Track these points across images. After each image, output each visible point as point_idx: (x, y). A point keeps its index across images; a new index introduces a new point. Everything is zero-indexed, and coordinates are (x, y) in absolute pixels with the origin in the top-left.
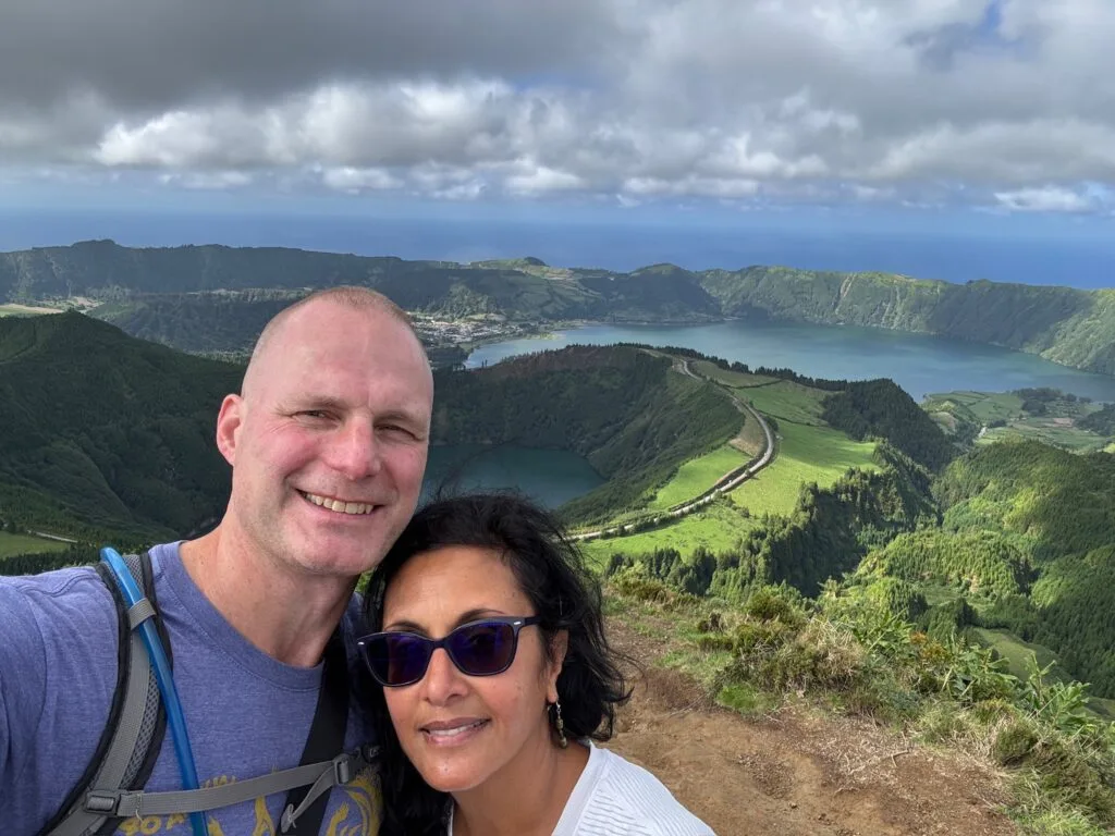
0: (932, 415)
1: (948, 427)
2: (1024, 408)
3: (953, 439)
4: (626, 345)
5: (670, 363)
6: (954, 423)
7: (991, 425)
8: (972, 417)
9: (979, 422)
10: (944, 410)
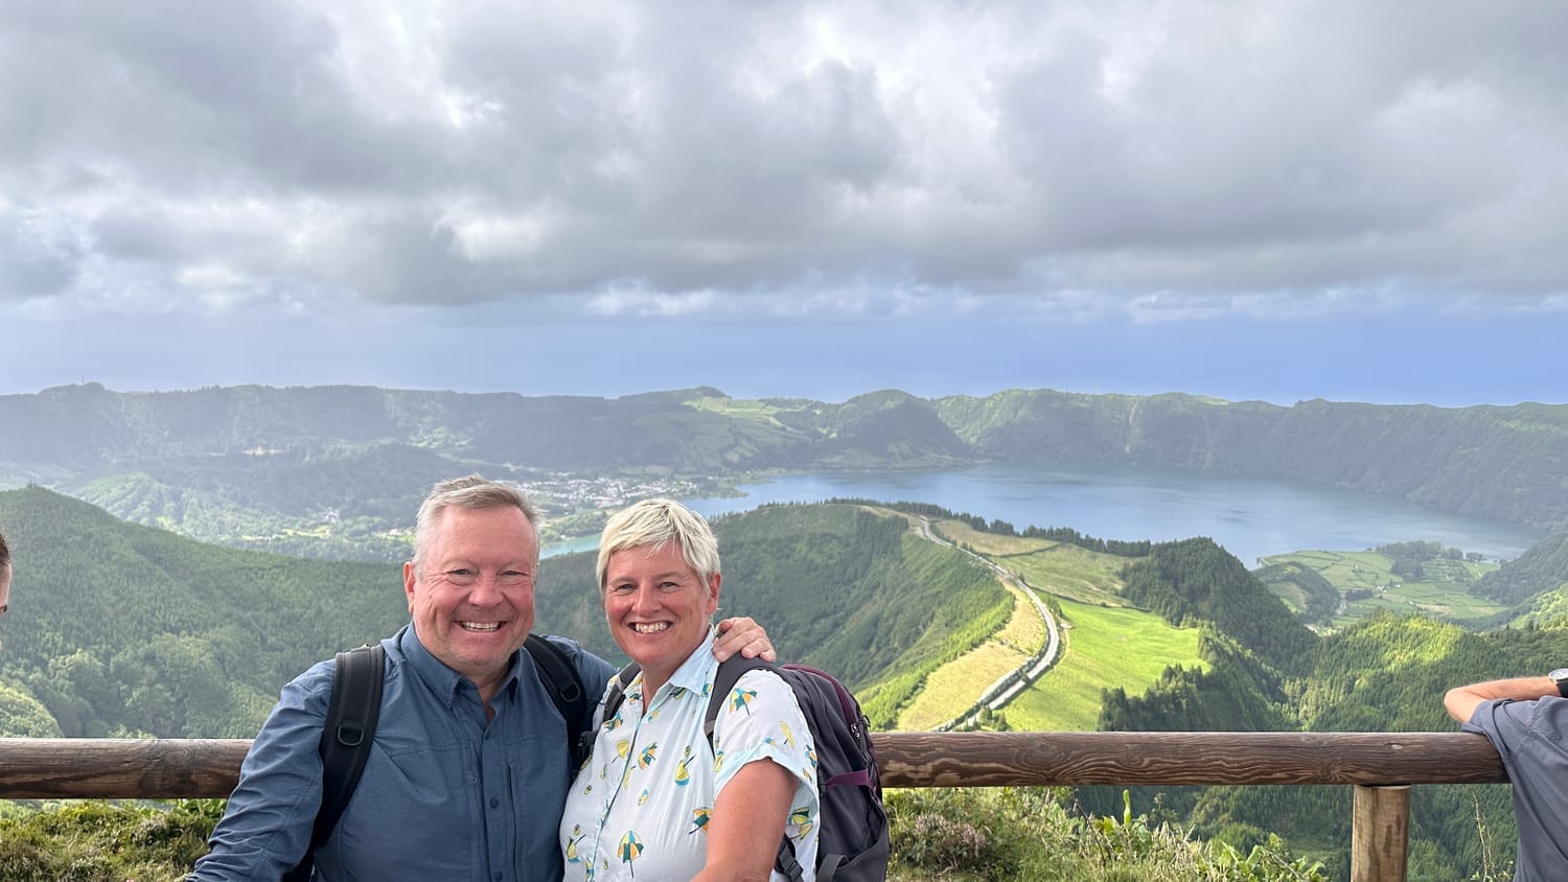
0: (1271, 587)
1: (1296, 602)
2: (1394, 571)
3: (1304, 618)
4: (843, 501)
5: (906, 525)
6: (1302, 597)
7: (1353, 596)
8: (1326, 586)
9: (1336, 593)
10: (1290, 578)
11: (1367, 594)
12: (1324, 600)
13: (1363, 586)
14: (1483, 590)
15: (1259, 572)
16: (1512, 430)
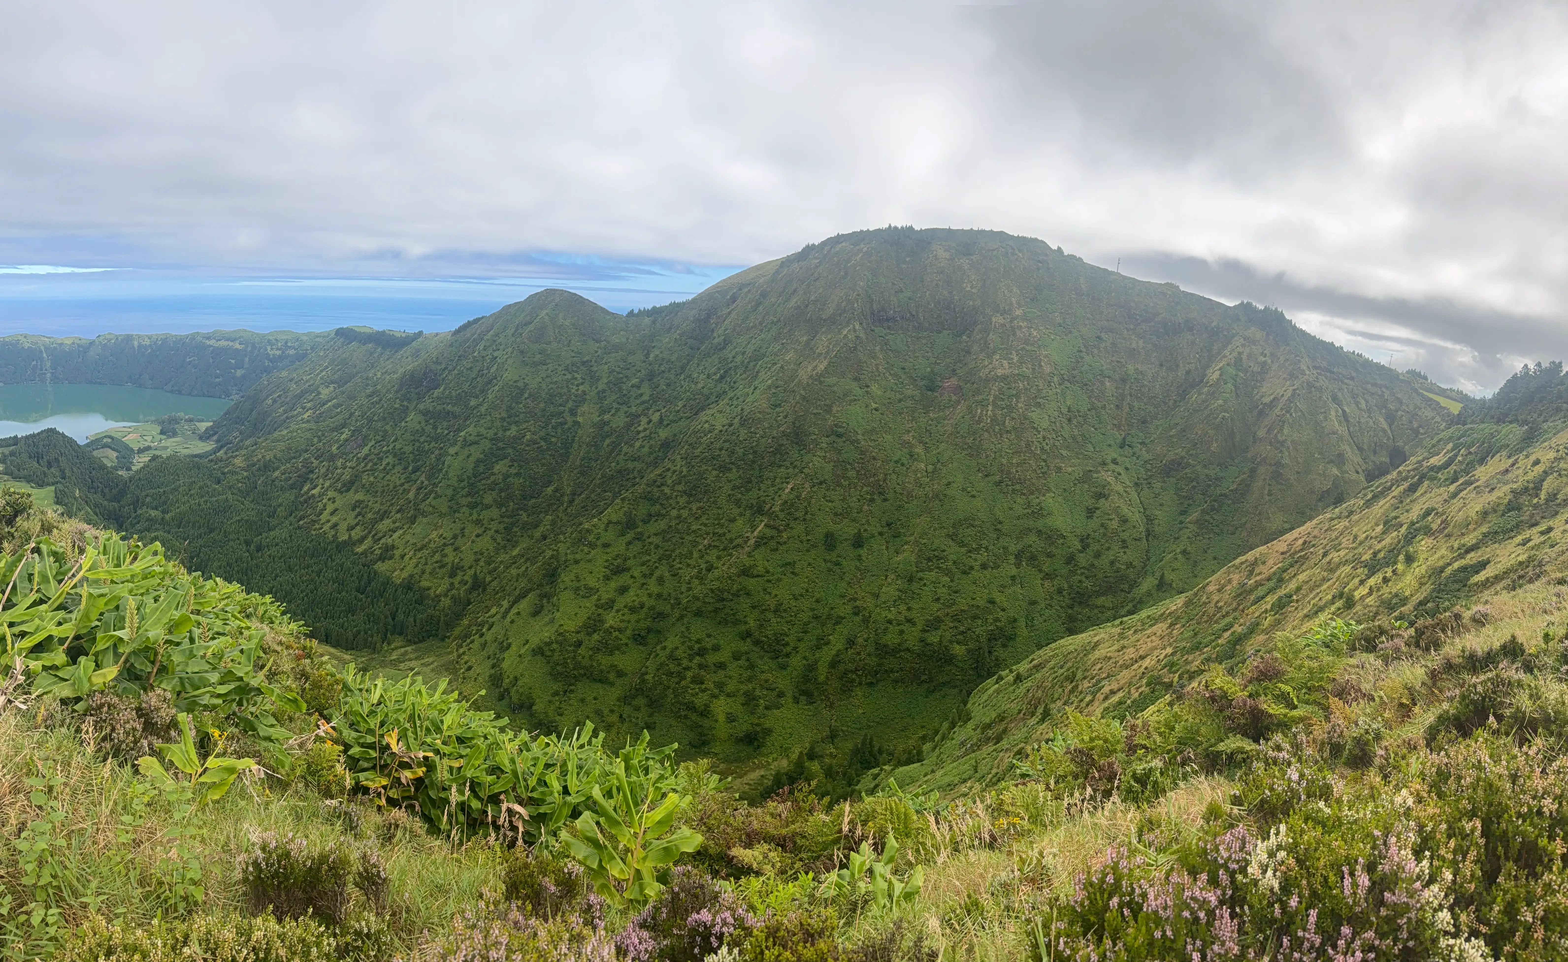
0: (95, 453)
1: (109, 458)
2: (162, 432)
3: (116, 468)
6: (115, 454)
7: (141, 451)
8: (127, 447)
9: (132, 450)
10: (105, 446)
11: (148, 448)
12: (125, 453)
13: (147, 444)
14: (204, 437)
15: (87, 445)
16: (210, 346)
